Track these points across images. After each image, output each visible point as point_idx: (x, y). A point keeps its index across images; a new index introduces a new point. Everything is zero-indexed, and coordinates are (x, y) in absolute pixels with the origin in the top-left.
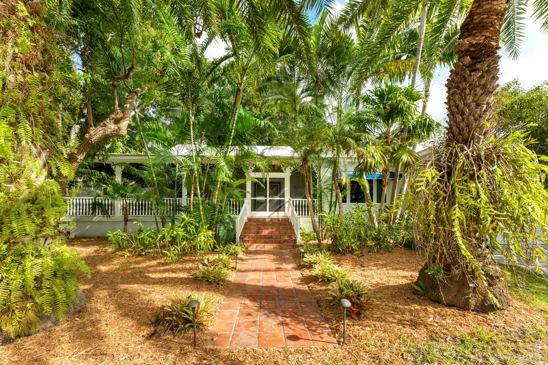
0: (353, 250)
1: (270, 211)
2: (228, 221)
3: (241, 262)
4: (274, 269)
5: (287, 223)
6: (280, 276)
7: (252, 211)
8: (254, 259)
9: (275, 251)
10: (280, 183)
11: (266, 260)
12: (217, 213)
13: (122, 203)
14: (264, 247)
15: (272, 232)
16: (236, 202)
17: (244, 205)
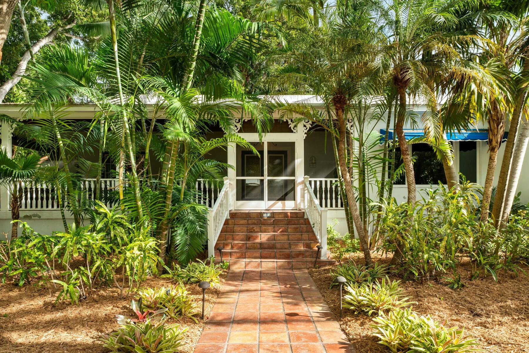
0: (439, 274)
1: (269, 200)
2: (191, 217)
3: (214, 299)
4: (283, 317)
5: (302, 221)
6: (298, 338)
7: (238, 199)
8: (241, 291)
9: (281, 273)
10: (285, 153)
11: (266, 293)
12: (169, 202)
13: (13, 187)
14: (260, 265)
15: (274, 238)
16: (210, 185)
17: (224, 190)
